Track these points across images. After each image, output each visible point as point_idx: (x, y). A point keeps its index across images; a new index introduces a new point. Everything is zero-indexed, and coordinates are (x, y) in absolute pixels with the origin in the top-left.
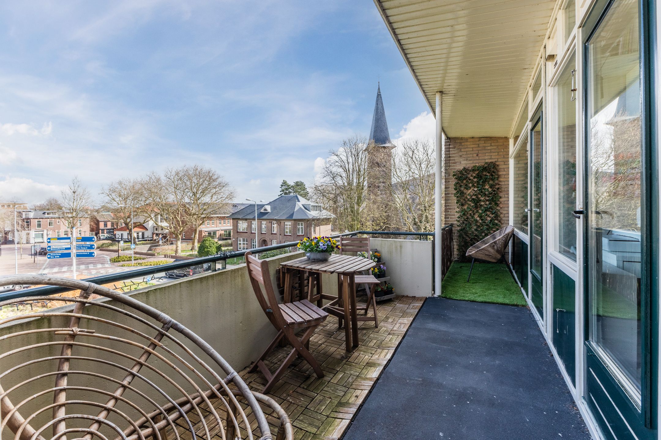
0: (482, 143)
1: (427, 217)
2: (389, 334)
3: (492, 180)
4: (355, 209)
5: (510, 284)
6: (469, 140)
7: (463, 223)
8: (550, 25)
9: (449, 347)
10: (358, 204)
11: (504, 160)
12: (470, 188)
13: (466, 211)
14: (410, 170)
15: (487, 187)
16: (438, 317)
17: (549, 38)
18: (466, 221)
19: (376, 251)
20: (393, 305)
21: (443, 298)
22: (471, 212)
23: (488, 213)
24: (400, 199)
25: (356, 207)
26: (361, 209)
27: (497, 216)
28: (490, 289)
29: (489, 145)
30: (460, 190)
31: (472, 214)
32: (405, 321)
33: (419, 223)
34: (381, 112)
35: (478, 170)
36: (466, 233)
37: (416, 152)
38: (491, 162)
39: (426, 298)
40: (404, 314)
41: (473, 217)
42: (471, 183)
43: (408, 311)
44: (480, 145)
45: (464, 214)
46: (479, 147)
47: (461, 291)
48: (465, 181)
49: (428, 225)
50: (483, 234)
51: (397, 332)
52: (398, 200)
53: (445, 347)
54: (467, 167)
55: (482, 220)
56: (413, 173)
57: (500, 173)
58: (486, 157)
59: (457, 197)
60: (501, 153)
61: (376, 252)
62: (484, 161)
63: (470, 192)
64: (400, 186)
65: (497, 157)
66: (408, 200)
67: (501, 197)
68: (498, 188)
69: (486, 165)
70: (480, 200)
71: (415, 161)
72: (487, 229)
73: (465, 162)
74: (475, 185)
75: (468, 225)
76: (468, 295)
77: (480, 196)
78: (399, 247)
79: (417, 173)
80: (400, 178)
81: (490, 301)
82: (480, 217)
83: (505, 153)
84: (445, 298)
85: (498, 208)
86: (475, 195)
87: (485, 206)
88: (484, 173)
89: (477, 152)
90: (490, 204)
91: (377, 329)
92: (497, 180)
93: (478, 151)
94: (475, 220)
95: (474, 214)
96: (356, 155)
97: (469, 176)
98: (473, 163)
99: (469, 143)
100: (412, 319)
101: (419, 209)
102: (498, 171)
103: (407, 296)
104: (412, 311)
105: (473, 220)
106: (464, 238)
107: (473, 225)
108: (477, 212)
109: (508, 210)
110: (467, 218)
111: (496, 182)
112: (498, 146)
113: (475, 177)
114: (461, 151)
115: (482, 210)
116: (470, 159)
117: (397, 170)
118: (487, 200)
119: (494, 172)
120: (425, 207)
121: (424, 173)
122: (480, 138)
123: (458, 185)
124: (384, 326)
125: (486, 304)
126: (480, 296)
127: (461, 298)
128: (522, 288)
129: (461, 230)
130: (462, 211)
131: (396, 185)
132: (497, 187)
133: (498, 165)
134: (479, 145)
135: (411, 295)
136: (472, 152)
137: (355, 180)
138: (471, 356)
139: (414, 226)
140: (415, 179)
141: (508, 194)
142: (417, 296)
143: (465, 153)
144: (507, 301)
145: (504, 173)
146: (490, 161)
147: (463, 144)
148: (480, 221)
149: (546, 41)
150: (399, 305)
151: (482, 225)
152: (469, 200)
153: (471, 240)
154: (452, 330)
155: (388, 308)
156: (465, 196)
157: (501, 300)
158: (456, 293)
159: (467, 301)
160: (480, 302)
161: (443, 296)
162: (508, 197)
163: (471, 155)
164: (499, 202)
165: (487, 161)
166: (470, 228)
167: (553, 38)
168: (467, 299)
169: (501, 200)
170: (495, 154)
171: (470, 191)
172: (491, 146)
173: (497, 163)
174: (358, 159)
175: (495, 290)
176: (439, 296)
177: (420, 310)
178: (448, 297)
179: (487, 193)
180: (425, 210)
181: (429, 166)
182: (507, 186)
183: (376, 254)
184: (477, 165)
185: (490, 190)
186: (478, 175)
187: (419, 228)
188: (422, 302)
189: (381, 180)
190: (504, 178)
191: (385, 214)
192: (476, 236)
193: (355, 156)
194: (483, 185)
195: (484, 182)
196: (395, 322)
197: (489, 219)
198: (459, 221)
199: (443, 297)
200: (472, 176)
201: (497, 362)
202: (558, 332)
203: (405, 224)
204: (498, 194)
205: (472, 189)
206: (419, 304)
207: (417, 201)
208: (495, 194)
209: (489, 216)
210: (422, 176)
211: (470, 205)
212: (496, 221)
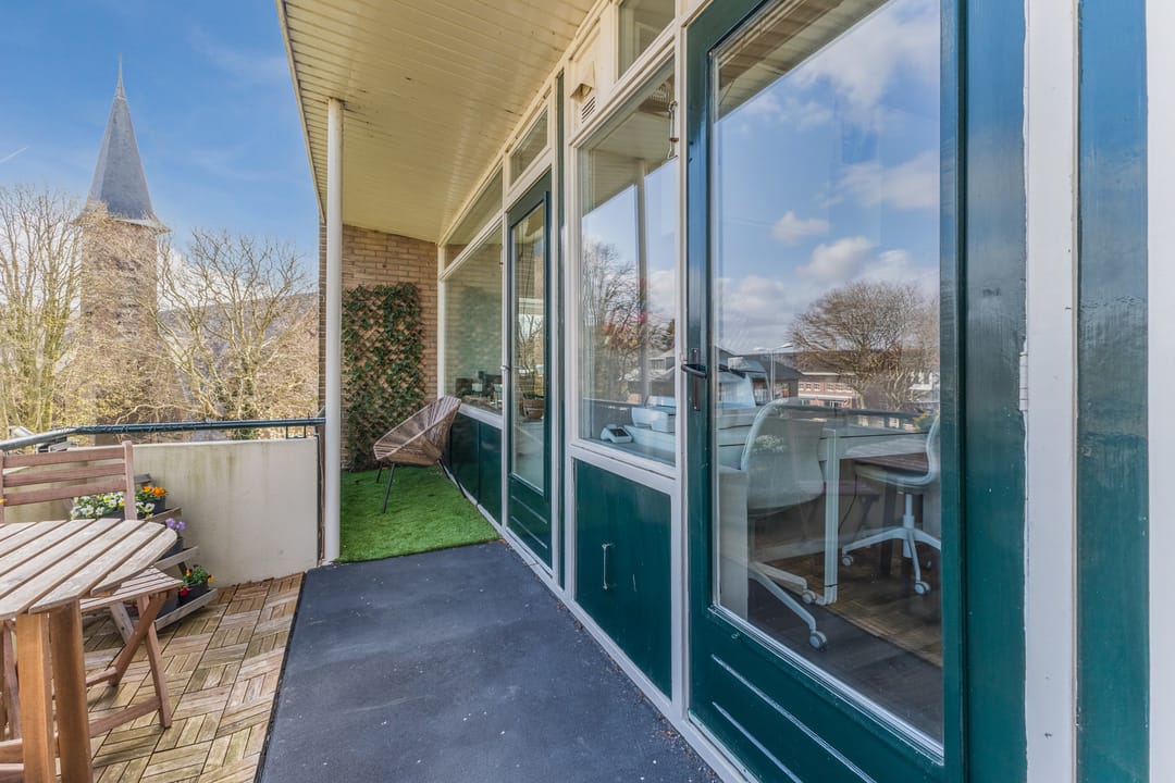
0: (392, 245)
1: (248, 383)
2: (219, 734)
3: (410, 314)
4: (38, 366)
5: (456, 501)
6: (369, 235)
7: (359, 394)
8: (581, 32)
9: (404, 700)
10: (48, 352)
11: (429, 282)
12: (371, 327)
13: (363, 372)
14: (208, 286)
15: (401, 327)
16: (347, 622)
17: (571, 59)
18: (364, 390)
19: (146, 481)
20: (210, 623)
21: (347, 564)
22: (372, 373)
23: (403, 375)
24: (182, 347)
25: (40, 361)
26: (58, 368)
27: (418, 381)
28: (429, 520)
29: (405, 251)
30: (352, 330)
31: (375, 377)
32: (260, 665)
33: (231, 398)
34: (125, 145)
35: (386, 294)
36: (364, 415)
37: (223, 248)
38: (408, 283)
39: (305, 575)
40: (254, 645)
41: (376, 383)
42: (372, 317)
43: (264, 627)
44: (390, 249)
45: (360, 377)
46: (387, 251)
47: (378, 536)
48: (361, 313)
49: (251, 401)
50: (395, 414)
51: (246, 714)
52: (176, 347)
53: (394, 703)
54: (365, 286)
55: (392, 388)
56: (217, 294)
57: (424, 305)
58: (400, 273)
59: (346, 343)
60: (424, 270)
61: (144, 484)
62: (395, 279)
63: (371, 335)
64: (183, 317)
65: (418, 275)
66: (202, 349)
67: (424, 347)
68: (420, 332)
69: (399, 288)
70: (390, 351)
71: (223, 269)
72: (403, 405)
73: (362, 276)
74: (381, 321)
75: (367, 398)
76: (395, 541)
77: (389, 343)
78: (224, 463)
79: (227, 294)
80: (183, 301)
81: (439, 544)
82: (390, 382)
83: (430, 270)
84: (349, 562)
85: (420, 366)
86: (381, 341)
87: (399, 362)
88: (397, 302)
89: (383, 260)
90: (407, 358)
91: (168, 737)
92: (419, 315)
93: (386, 258)
94: (380, 388)
95: (378, 377)
96: (43, 228)
97: (369, 303)
98: (376, 280)
99: (366, 241)
100: (283, 650)
101: (232, 370)
102: (420, 300)
103: (250, 584)
104: (274, 624)
105: (375, 388)
106: (358, 423)
107: (376, 398)
108: (384, 372)
109: (436, 371)
110: (366, 385)
111: (417, 319)
112: (419, 256)
113: (379, 307)
114: (353, 253)
115: (393, 370)
116: (370, 270)
117: (177, 284)
118: (402, 352)
119: (413, 301)
120: (244, 363)
121: (242, 296)
122: (390, 235)
123: (348, 321)
124: (194, 710)
125: (434, 553)
126: (417, 539)
127: (385, 553)
128: (479, 506)
129: (354, 408)
130: (357, 371)
131: (171, 317)
132: (418, 328)
133: (420, 290)
134: (387, 246)
135: (258, 575)
136: (375, 259)
137: (37, 293)
138: (458, 699)
139: (219, 404)
140: (219, 305)
141: (436, 342)
142: (278, 574)
143: (361, 258)
144: (468, 538)
145: (430, 305)
146: (406, 280)
147: (357, 240)
148: (390, 390)
149: (563, 62)
150: (231, 619)
151: (393, 397)
152: (368, 350)
153: (373, 427)
154: (394, 644)
155: (195, 642)
156: (362, 341)
157: (457, 539)
158: (370, 543)
159: (397, 556)
160: (422, 553)
161: (346, 558)
162: (436, 348)
163: (374, 265)
164: (421, 356)
165: (401, 279)
166: (371, 404)
167: (577, 61)
168: (396, 552)
169: (424, 351)
170: (414, 269)
171: (370, 333)
172: (408, 253)
173: (418, 286)
174: (50, 240)
175: (437, 518)
176: (335, 562)
177: (296, 614)
178: (356, 558)
179: (401, 338)
180: (246, 370)
181: (254, 284)
182: (433, 328)
183: (147, 489)
184: (384, 284)
185: (406, 333)
186: (386, 303)
187: (230, 408)
188: (296, 590)
189: (126, 300)
190: (430, 313)
191: (138, 380)
192: (382, 418)
193: (38, 230)
194: (395, 324)
195: (395, 318)
196: (231, 681)
197: (405, 385)
198: (349, 391)
199: (343, 562)
200: (374, 304)
201: (513, 689)
202: (606, 587)
203: (194, 400)
204: (420, 341)
205: (375, 328)
206: (289, 598)
207: (225, 351)
208: (415, 341)
209: (405, 381)
210: (237, 301)
211: (369, 359)
212: (417, 390)
